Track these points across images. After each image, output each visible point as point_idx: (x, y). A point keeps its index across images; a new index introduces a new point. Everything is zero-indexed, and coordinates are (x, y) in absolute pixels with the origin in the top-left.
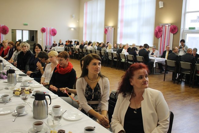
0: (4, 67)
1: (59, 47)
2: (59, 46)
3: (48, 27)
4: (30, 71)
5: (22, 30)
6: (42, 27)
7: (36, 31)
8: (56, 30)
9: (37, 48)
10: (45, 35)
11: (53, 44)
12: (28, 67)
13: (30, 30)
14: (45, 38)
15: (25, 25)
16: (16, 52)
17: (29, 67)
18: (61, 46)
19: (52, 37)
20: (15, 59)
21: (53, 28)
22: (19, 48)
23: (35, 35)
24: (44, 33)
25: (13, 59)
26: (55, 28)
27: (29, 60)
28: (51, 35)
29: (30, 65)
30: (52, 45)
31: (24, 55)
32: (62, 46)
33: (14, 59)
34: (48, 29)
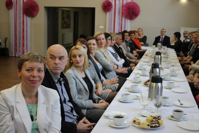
28: (126, 17)
34: (118, 3)
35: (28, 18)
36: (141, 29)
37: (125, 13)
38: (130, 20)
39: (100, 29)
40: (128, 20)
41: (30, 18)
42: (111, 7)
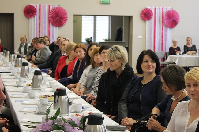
0: (70, 105)
1: (185, 56)
2: (185, 52)
3: (157, 7)
4: (129, 117)
5: (95, 16)
6: (142, 8)
7: (130, 18)
8: (177, 13)
9: (147, 61)
10: (151, 26)
11: (171, 49)
12: (123, 107)
13: (112, 16)
14: (151, 33)
15: (103, 3)
16: (91, 70)
17: (126, 108)
18: (189, 52)
19: (169, 30)
20: (88, 86)
21: (169, 9)
22: (98, 60)
23: (123, 28)
24: (147, 22)
25: (82, 86)
26: (174, 9)
27: (127, 89)
28: (166, 26)
29: (129, 102)
30: (168, 50)
31: (117, 77)
32: (193, 54)
33: (86, 86)
34: (158, 11)
35: (54, 27)
36: (190, 38)
37: (166, 22)
38: (170, 29)
39: (139, 38)
40: (169, 29)
41: (58, 28)
42: (152, 15)
